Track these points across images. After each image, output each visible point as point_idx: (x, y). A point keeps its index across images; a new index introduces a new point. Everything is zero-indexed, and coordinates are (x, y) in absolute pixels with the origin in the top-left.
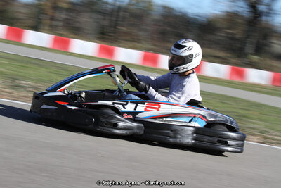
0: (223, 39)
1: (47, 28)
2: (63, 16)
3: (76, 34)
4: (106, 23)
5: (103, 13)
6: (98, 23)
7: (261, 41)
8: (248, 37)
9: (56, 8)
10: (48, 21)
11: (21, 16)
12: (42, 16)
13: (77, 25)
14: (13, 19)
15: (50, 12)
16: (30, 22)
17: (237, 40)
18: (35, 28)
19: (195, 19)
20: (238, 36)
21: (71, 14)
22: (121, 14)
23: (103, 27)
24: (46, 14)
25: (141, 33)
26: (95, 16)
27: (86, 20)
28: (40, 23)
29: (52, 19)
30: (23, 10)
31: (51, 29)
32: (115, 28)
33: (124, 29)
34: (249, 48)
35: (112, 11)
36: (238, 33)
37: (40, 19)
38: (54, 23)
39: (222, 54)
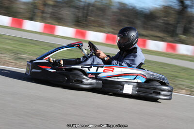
0: (161, 24)
1: (39, 18)
2: (50, 10)
3: (59, 22)
4: (80, 15)
5: (78, 8)
6: (74, 14)
7: (187, 25)
8: (178, 22)
9: (45, 5)
10: (40, 14)
11: (22, 11)
12: (36, 11)
13: (61, 16)
14: (16, 13)
15: (41, 7)
16: (27, 15)
17: (170, 24)
18: (31, 19)
19: (142, 11)
20: (171, 22)
21: (56, 9)
22: (91, 8)
23: (78, 17)
24: (39, 9)
25: (104, 21)
26: (72, 10)
27: (66, 12)
28: (34, 15)
29: (43, 12)
30: (23, 7)
31: (43, 20)
32: (86, 17)
33: (93, 18)
34: (179, 30)
35: (85, 6)
36: (171, 20)
37: (34, 12)
38: (44, 15)
39: (160, 35)
